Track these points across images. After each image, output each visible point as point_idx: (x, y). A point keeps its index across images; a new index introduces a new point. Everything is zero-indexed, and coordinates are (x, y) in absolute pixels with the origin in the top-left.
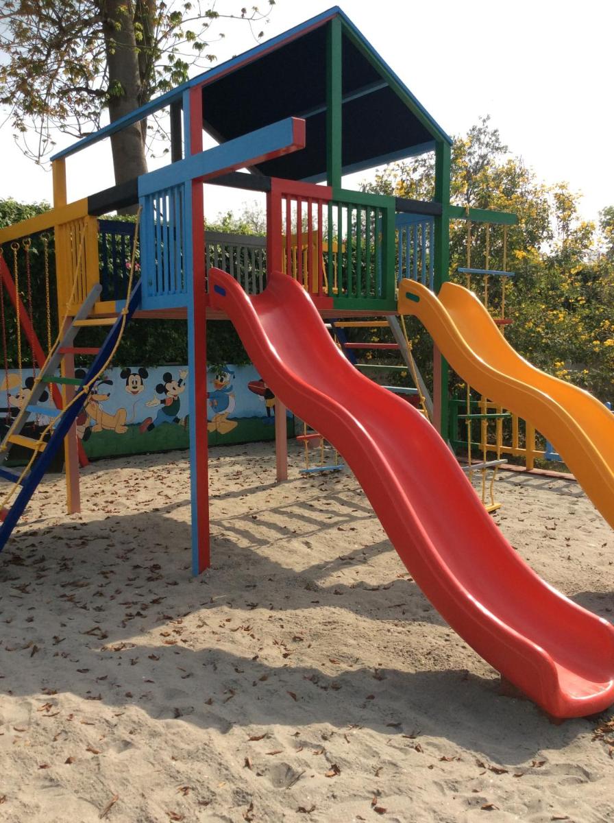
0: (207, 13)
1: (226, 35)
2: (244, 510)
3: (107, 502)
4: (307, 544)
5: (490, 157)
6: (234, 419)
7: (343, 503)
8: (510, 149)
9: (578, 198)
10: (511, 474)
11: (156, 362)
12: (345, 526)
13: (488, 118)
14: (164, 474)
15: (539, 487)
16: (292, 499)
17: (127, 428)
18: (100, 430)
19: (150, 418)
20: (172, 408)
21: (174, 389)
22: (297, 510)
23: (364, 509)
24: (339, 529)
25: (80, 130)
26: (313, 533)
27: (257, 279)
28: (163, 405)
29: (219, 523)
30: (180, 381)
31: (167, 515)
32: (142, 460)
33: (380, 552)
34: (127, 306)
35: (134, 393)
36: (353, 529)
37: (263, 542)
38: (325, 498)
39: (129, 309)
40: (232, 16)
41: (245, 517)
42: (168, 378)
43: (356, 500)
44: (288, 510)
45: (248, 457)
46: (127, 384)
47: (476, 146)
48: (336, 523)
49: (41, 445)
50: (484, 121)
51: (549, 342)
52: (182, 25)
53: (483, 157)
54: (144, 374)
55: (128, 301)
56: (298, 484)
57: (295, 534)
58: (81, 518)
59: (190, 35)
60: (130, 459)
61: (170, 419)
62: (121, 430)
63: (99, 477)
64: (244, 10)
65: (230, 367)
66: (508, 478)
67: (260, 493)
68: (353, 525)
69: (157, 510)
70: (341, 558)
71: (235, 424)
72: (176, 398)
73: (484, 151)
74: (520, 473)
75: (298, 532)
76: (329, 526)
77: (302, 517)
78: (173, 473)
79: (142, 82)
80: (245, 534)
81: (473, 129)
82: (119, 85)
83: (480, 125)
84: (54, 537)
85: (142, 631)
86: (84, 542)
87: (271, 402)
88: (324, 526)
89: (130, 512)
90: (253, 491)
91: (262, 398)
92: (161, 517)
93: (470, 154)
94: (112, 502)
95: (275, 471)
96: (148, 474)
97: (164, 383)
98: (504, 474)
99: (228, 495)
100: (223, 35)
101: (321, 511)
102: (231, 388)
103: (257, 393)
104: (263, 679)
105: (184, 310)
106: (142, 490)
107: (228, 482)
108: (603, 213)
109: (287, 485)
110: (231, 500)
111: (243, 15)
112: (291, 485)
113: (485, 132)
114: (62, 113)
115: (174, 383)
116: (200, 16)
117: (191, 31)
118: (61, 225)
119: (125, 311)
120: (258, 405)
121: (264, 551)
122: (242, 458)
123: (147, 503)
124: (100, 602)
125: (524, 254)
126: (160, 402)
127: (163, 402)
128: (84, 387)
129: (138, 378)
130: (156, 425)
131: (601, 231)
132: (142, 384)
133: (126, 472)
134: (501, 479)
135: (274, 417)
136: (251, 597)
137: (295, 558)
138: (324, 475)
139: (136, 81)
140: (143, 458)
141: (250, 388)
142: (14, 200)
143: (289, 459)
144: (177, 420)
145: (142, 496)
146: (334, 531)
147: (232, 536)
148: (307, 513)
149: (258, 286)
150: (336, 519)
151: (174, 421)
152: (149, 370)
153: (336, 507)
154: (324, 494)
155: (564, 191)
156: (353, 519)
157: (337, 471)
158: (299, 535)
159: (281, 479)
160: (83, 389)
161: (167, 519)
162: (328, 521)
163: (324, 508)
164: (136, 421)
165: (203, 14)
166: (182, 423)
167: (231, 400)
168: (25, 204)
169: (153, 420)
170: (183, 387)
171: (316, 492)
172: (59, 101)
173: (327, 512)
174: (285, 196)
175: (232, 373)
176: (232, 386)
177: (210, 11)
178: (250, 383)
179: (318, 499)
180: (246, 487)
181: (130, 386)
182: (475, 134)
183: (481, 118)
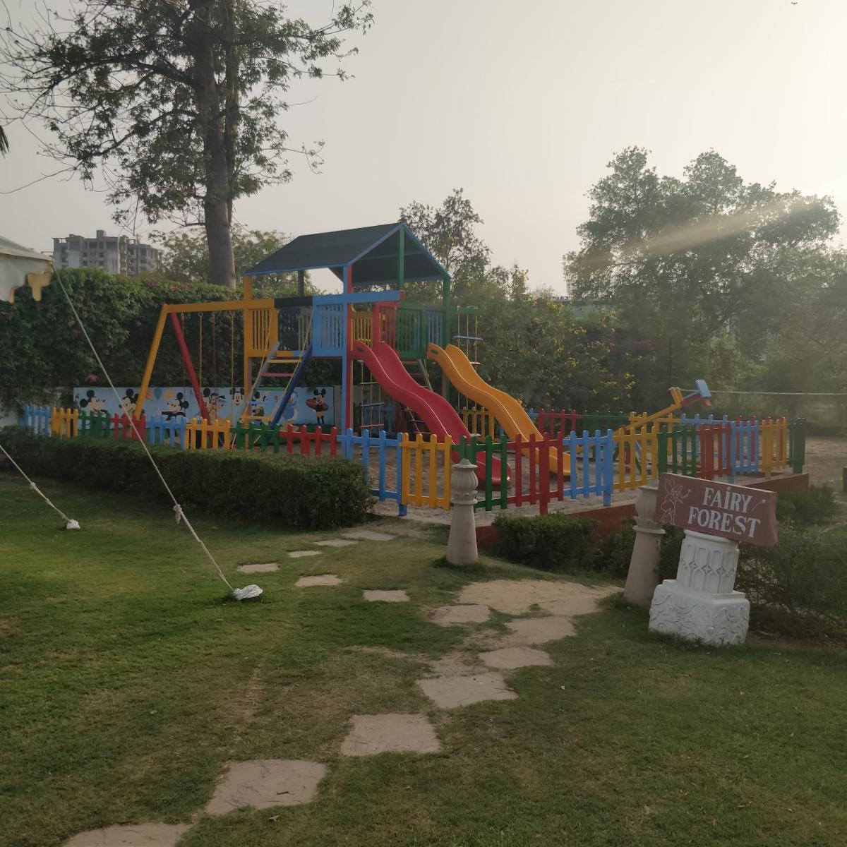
5: (464, 222)
8: (481, 217)
13: (462, 190)
21: (260, 402)
30: (264, 398)
34: (304, 354)
35: (237, 405)
42: (257, 395)
46: (233, 399)
47: (452, 214)
50: (458, 192)
54: (243, 392)
72: (262, 409)
81: (449, 199)
83: (453, 195)
87: (320, 414)
97: (255, 398)
102: (295, 403)
103: (311, 407)
105: (340, 357)
113: (458, 201)
115: (261, 399)
118: (249, 309)
126: (251, 411)
129: (239, 395)
132: (242, 399)
167: (295, 411)
170: (265, 402)
175: (296, 393)
181: (235, 399)
182: (451, 203)
183: (454, 190)
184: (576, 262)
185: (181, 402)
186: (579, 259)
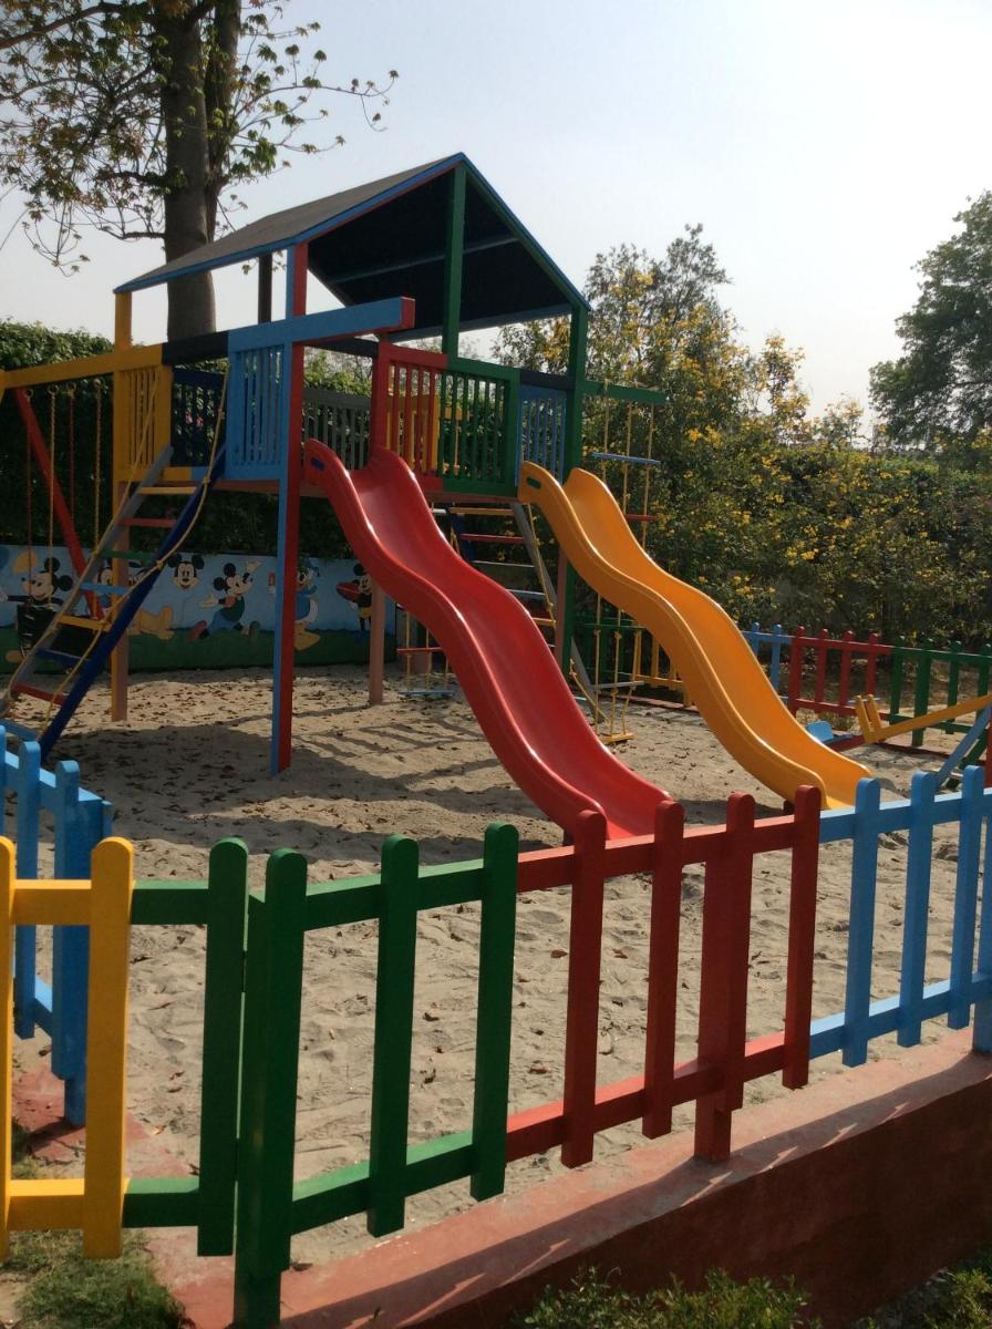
0: (304, 81)
1: (329, 113)
2: (328, 727)
3: (156, 713)
4: (400, 759)
5: (700, 283)
6: (316, 631)
7: (448, 727)
8: (728, 275)
9: (797, 360)
10: (663, 710)
11: (215, 548)
12: (446, 746)
13: (700, 229)
14: (225, 691)
15: (690, 724)
16: (386, 721)
17: (172, 633)
18: (138, 633)
19: (204, 622)
20: (234, 610)
21: (237, 585)
22: (391, 731)
23: (472, 734)
24: (439, 748)
25: (123, 229)
26: (408, 750)
27: (357, 445)
28: (222, 607)
29: (298, 737)
30: (246, 576)
31: (234, 728)
32: (192, 675)
33: (481, 767)
34: (209, 473)
35: (185, 587)
36: (455, 749)
37: (350, 755)
38: (427, 721)
39: (211, 478)
40: (339, 89)
41: (329, 734)
42: (230, 570)
43: (464, 725)
44: (382, 730)
45: (334, 679)
46: (176, 575)
47: (680, 269)
48: (436, 743)
49: (104, 625)
50: (694, 233)
51: (734, 551)
52: (270, 95)
53: (691, 284)
54: (198, 564)
55: (211, 468)
56: (396, 707)
57: (387, 750)
58: (129, 726)
59: (280, 107)
60: (178, 674)
61: (230, 626)
62: (165, 635)
63: (139, 690)
64: (355, 82)
65: (314, 561)
66: (657, 713)
67: (347, 714)
68: (455, 745)
69: (220, 723)
70: (436, 770)
71: (316, 638)
72: (239, 599)
73: (692, 275)
74: (675, 710)
75: (390, 748)
76: (427, 745)
77: (397, 737)
78: (234, 690)
79: (212, 168)
80: (329, 747)
81: (678, 245)
82: (182, 172)
83: (687, 237)
84: (102, 741)
85: (223, 809)
86: (140, 745)
87: (365, 611)
88: (421, 745)
89: (188, 723)
90: (338, 712)
91: (354, 605)
92: (226, 729)
93: (670, 280)
94: (163, 714)
95: (367, 694)
96: (202, 689)
97: (224, 577)
98: (653, 711)
99: (308, 714)
100: (324, 113)
101: (420, 733)
102: (314, 590)
103: (348, 598)
104: (346, 839)
105: (276, 483)
106: (199, 706)
107: (306, 702)
108: (877, 371)
109: (381, 707)
110: (311, 718)
111: (353, 89)
112: (387, 708)
113: (694, 248)
114: (100, 203)
115: (238, 578)
116: (295, 86)
117: (282, 101)
118: (122, 372)
119: (206, 480)
120: (349, 613)
121: (347, 762)
122: (324, 679)
123: (207, 717)
124: (172, 790)
125: (700, 435)
126: (217, 601)
127: (222, 601)
128: (159, 562)
129: (190, 568)
130: (211, 631)
131: (872, 398)
132: (195, 575)
133: (174, 686)
134: (648, 714)
135: (369, 632)
136: (335, 792)
137: (384, 769)
138: (431, 700)
139: (204, 167)
140: (193, 674)
141: (338, 590)
142: (42, 326)
143: (385, 683)
144: (239, 628)
145: (199, 710)
146: (433, 750)
147: (314, 749)
148: (402, 734)
149: (357, 456)
150: (436, 739)
151: (235, 627)
152: (206, 559)
153: (439, 729)
154: (427, 718)
155: (777, 349)
156: (455, 740)
157: (446, 697)
158: (391, 751)
159: (375, 700)
160: (156, 565)
161: (234, 731)
162: (427, 741)
163: (424, 730)
164: (185, 624)
165: (300, 83)
166: (246, 632)
167: (313, 605)
168: (56, 332)
169: (208, 624)
170: (249, 584)
171: (417, 715)
172: (96, 186)
173: (428, 733)
174: (393, 362)
175: (316, 569)
176: (315, 587)
177: (309, 78)
178: (341, 584)
179: (418, 721)
180: (330, 707)
181: (180, 577)
182: (680, 252)
183: (688, 228)
184: (891, 378)
185: (54, 577)
186: (896, 376)
